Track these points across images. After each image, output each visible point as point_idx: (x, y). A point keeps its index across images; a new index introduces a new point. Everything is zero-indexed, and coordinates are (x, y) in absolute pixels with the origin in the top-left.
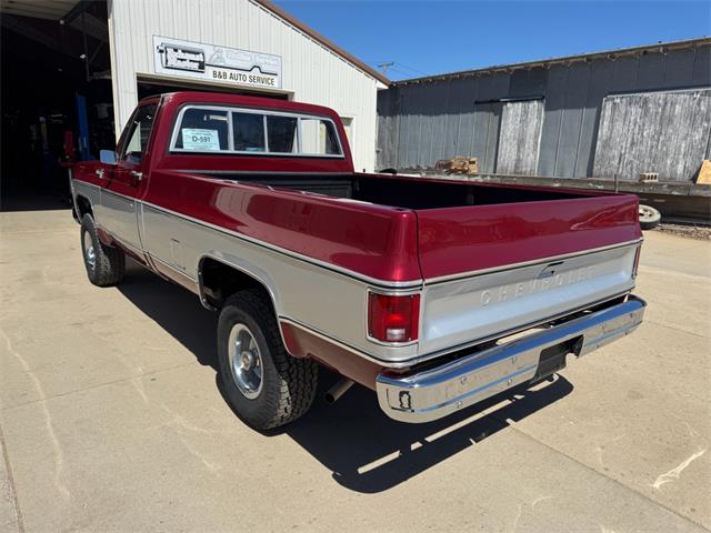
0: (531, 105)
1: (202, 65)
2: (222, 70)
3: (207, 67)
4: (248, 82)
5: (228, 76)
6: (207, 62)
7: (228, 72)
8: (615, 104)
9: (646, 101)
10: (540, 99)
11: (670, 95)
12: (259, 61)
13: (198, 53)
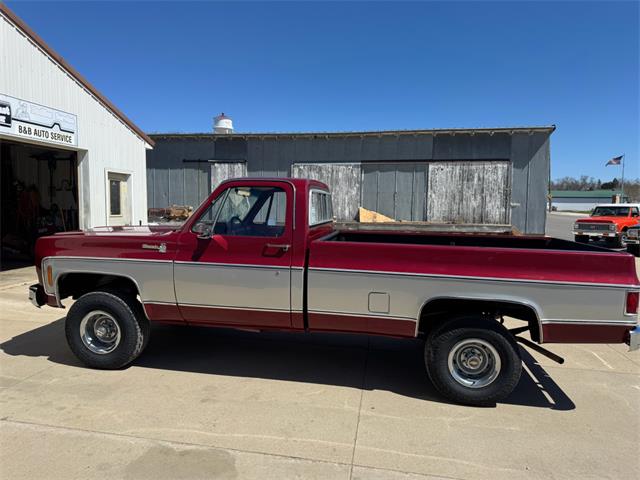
0: (236, 167)
1: (9, 119)
2: (27, 126)
3: (13, 121)
4: (50, 138)
5: (33, 131)
6: (13, 116)
7: (33, 127)
8: (300, 170)
9: (320, 169)
10: (244, 162)
11: (335, 166)
12: (60, 119)
13: (5, 106)
